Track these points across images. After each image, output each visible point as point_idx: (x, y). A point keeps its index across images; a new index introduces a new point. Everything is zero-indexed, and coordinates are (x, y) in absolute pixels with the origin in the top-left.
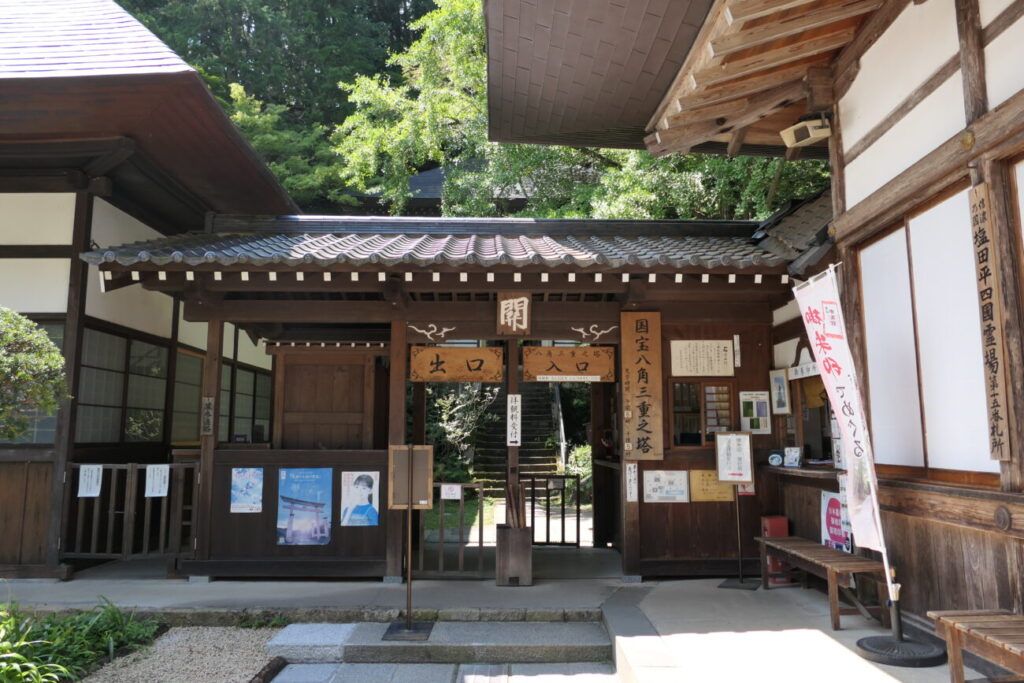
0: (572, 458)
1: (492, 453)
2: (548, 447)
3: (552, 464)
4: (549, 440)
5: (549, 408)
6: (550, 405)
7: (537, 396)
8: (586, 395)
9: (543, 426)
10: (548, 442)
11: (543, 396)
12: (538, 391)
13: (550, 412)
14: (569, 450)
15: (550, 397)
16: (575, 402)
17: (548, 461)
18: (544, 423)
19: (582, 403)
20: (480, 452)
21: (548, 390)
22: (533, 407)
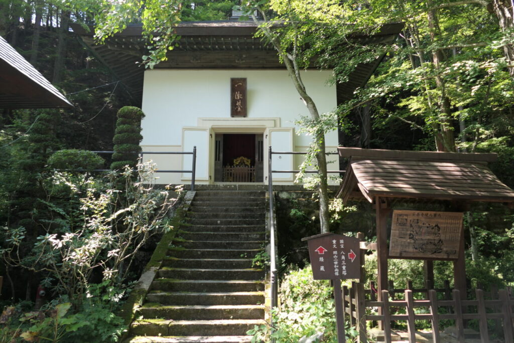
0: (285, 286)
1: (182, 276)
2: (256, 267)
3: (259, 293)
4: (258, 257)
5: (262, 219)
6: (265, 215)
7: (252, 206)
8: (304, 206)
9: (253, 239)
10: (256, 260)
11: (257, 205)
12: (254, 200)
13: (264, 222)
14: (281, 273)
15: (265, 206)
16: (293, 212)
17: (253, 288)
18: (254, 235)
19: (300, 213)
20: (166, 274)
21: (264, 199)
22: (245, 217)
